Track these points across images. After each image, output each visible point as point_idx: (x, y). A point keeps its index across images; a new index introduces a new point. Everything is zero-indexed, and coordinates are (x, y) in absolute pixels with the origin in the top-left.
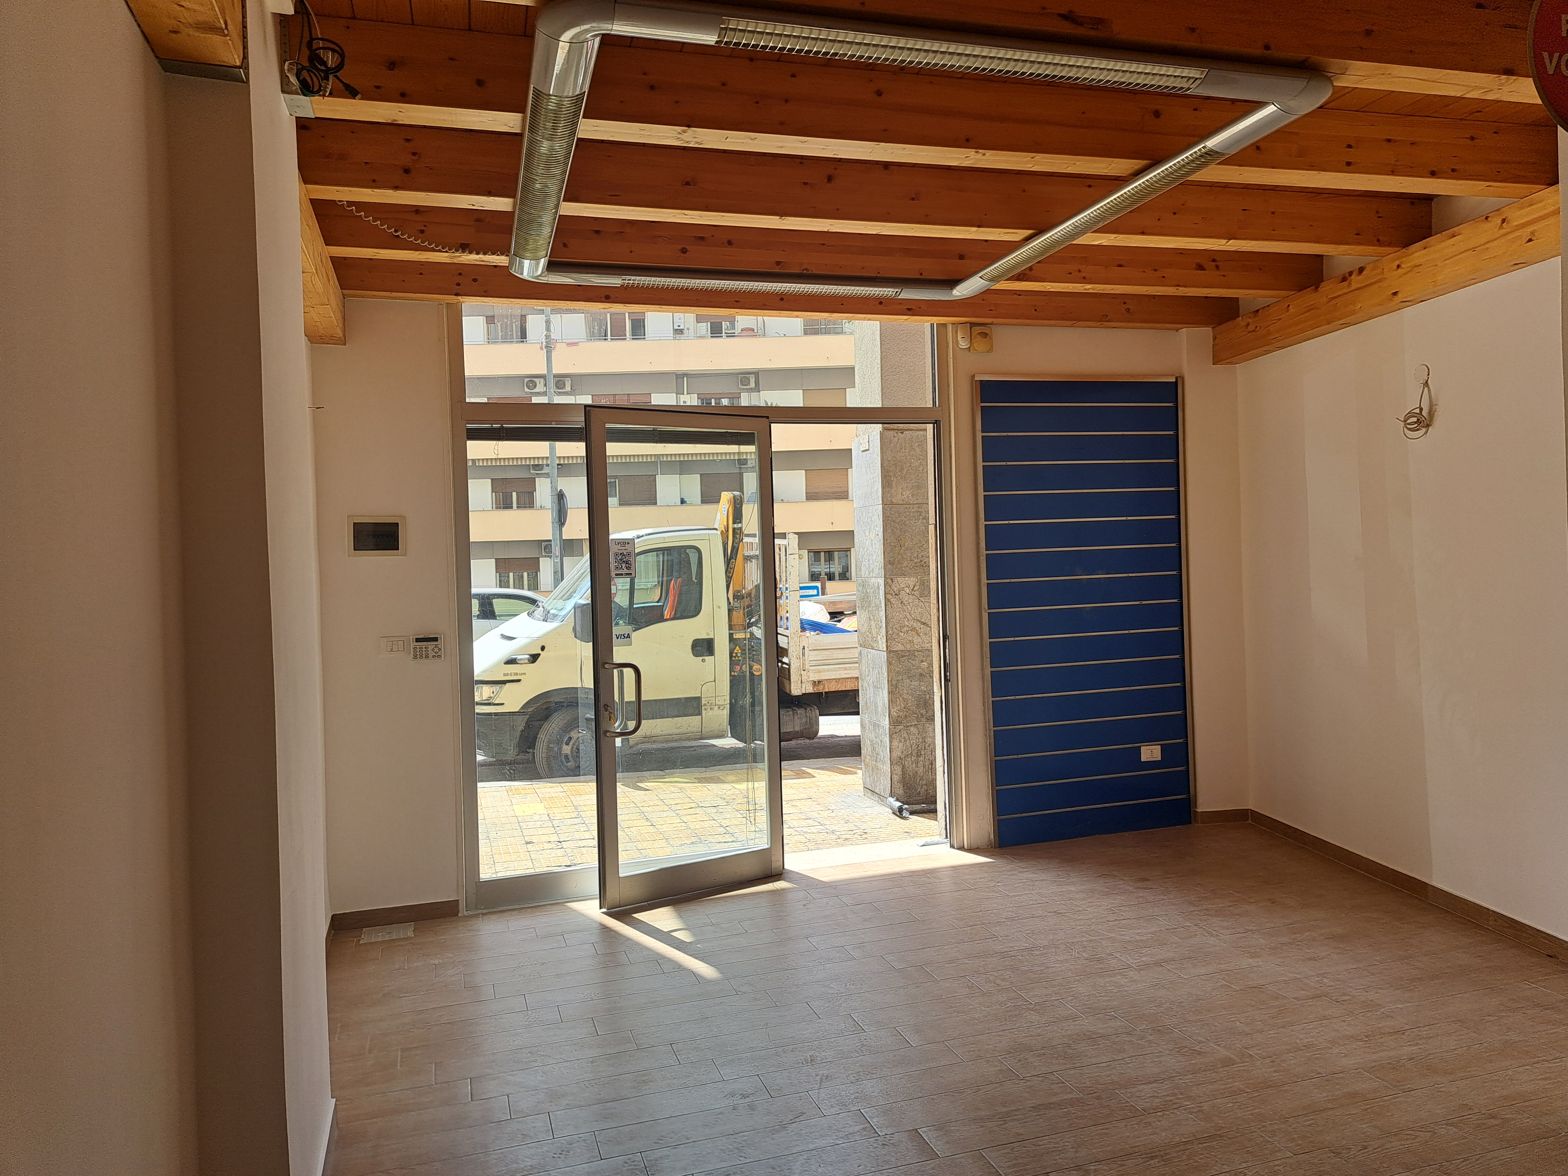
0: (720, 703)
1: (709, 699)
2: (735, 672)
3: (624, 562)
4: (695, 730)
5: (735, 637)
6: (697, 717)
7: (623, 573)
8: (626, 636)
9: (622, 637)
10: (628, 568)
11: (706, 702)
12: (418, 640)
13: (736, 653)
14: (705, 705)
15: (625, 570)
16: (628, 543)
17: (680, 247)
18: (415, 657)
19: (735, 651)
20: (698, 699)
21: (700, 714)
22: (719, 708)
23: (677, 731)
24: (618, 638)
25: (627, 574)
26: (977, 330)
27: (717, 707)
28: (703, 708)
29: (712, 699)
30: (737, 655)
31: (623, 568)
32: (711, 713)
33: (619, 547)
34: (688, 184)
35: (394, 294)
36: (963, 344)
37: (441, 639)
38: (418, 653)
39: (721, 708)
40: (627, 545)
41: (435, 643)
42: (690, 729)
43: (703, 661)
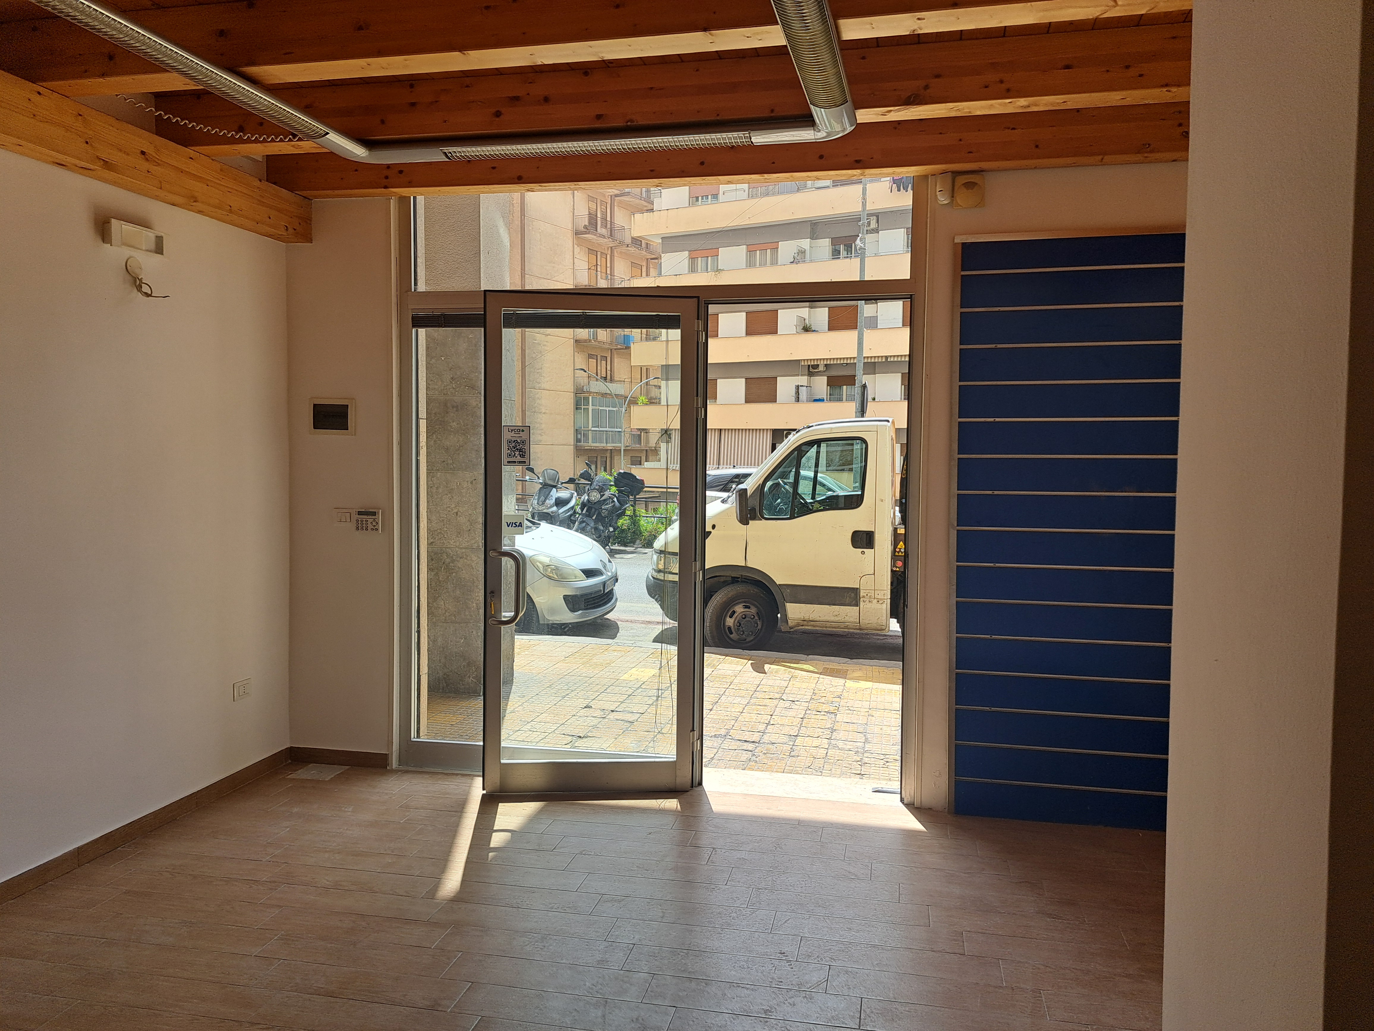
0: (879, 597)
1: (868, 591)
2: (897, 567)
3: (517, 449)
4: (852, 620)
5: (898, 532)
6: (855, 608)
7: (516, 460)
8: (518, 524)
9: (514, 525)
10: (522, 456)
11: (865, 595)
12: (360, 513)
13: (900, 549)
14: (864, 597)
15: (519, 457)
16: (523, 431)
17: (493, 110)
18: (357, 529)
19: (899, 547)
20: (856, 591)
21: (857, 604)
22: (878, 601)
23: (836, 619)
24: (508, 526)
25: (520, 462)
26: (961, 180)
27: (876, 600)
28: (861, 599)
29: (871, 591)
30: (900, 551)
31: (516, 455)
32: (869, 605)
33: (513, 434)
34: (360, 28)
35: (337, 192)
36: (943, 199)
37: (378, 514)
38: (359, 525)
39: (881, 602)
40: (521, 432)
41: (373, 517)
42: (847, 619)
43: (863, 553)
